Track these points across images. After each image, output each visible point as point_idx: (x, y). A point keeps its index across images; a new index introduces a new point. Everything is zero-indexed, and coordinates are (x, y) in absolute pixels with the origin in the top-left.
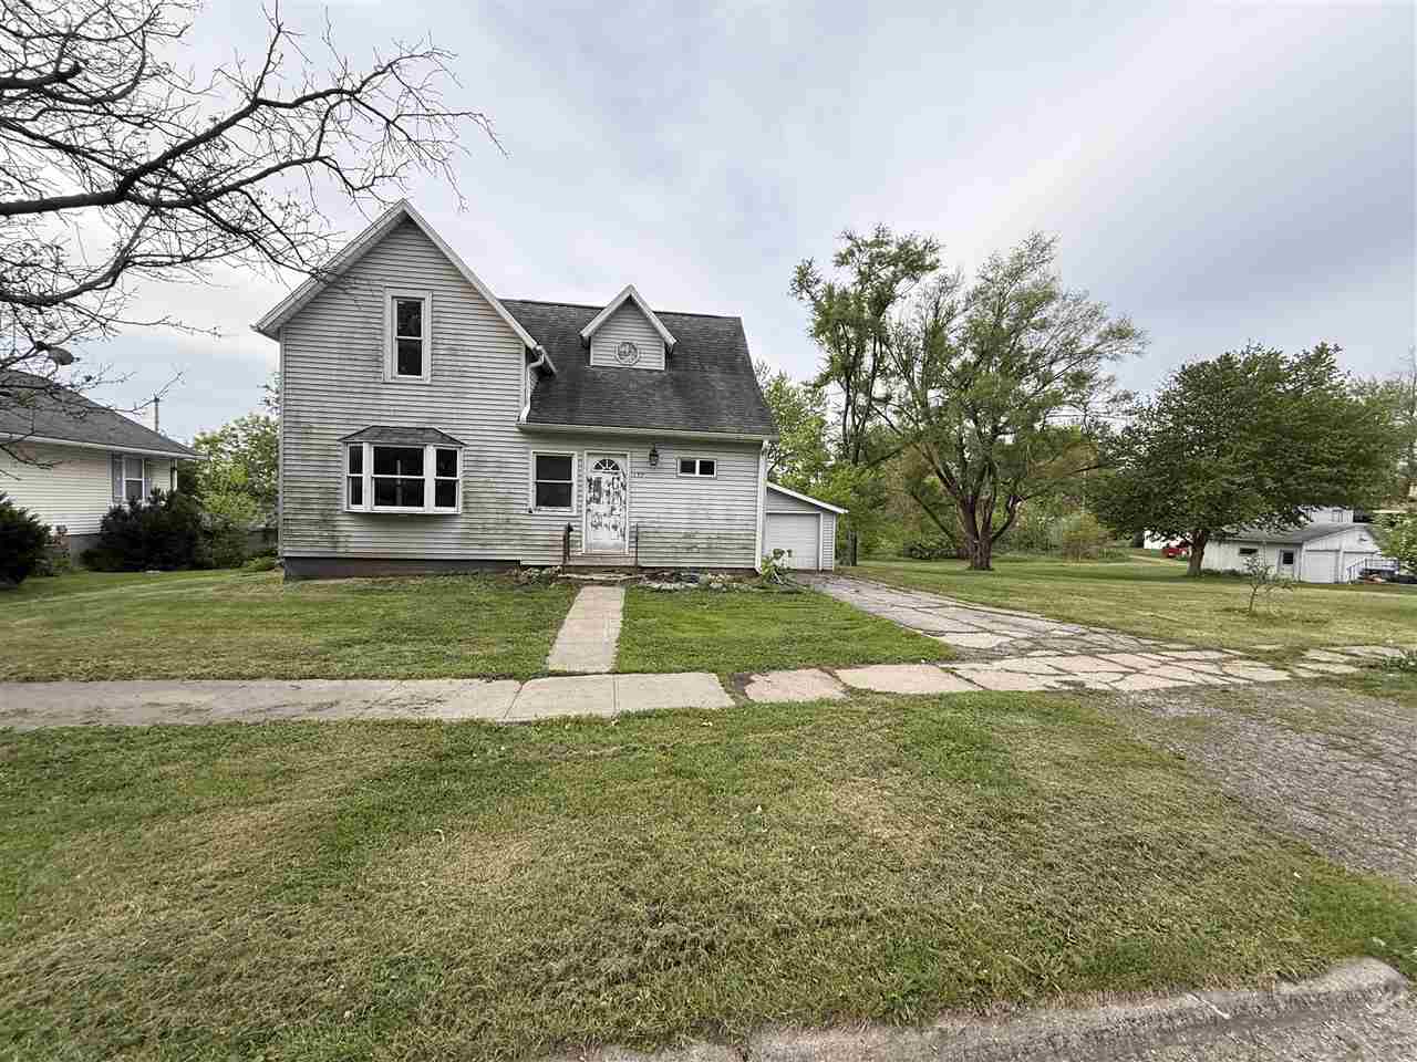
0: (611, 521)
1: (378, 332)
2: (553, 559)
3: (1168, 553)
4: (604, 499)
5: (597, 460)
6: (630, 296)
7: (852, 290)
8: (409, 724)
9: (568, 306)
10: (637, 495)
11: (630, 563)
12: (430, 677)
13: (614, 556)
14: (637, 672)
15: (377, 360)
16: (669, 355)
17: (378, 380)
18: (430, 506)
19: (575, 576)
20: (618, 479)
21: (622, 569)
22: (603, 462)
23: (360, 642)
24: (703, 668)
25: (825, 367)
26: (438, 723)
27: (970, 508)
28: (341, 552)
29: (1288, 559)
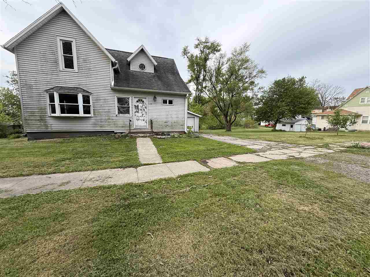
0: (142, 118)
1: (55, 52)
2: (126, 131)
3: (266, 126)
4: (140, 111)
5: (137, 99)
6: (142, 48)
7: (198, 56)
8: (104, 187)
9: (121, 51)
10: (150, 110)
11: (150, 130)
12: (101, 169)
13: (145, 129)
14: (171, 162)
15: (56, 62)
16: (155, 69)
17: (57, 70)
18: (81, 114)
19: (134, 135)
20: (144, 105)
21: (148, 132)
22: (139, 100)
23: (67, 159)
24: (191, 159)
25: (190, 78)
26: (115, 186)
27: (226, 116)
28: (49, 130)
29: (292, 126)
